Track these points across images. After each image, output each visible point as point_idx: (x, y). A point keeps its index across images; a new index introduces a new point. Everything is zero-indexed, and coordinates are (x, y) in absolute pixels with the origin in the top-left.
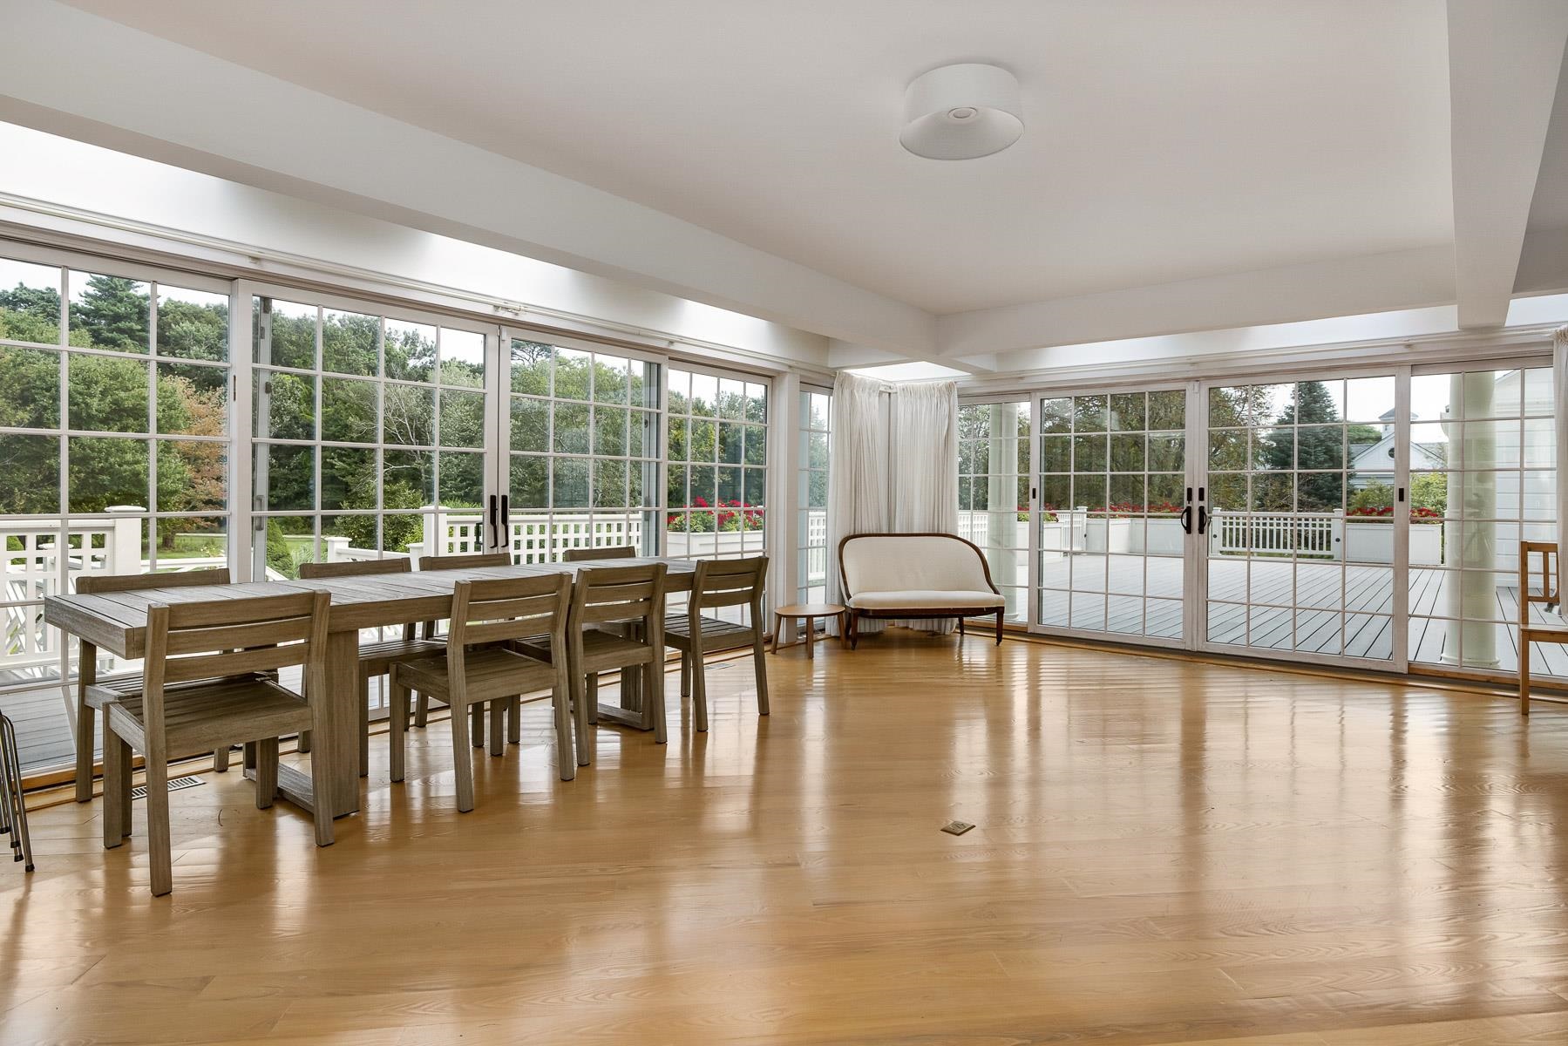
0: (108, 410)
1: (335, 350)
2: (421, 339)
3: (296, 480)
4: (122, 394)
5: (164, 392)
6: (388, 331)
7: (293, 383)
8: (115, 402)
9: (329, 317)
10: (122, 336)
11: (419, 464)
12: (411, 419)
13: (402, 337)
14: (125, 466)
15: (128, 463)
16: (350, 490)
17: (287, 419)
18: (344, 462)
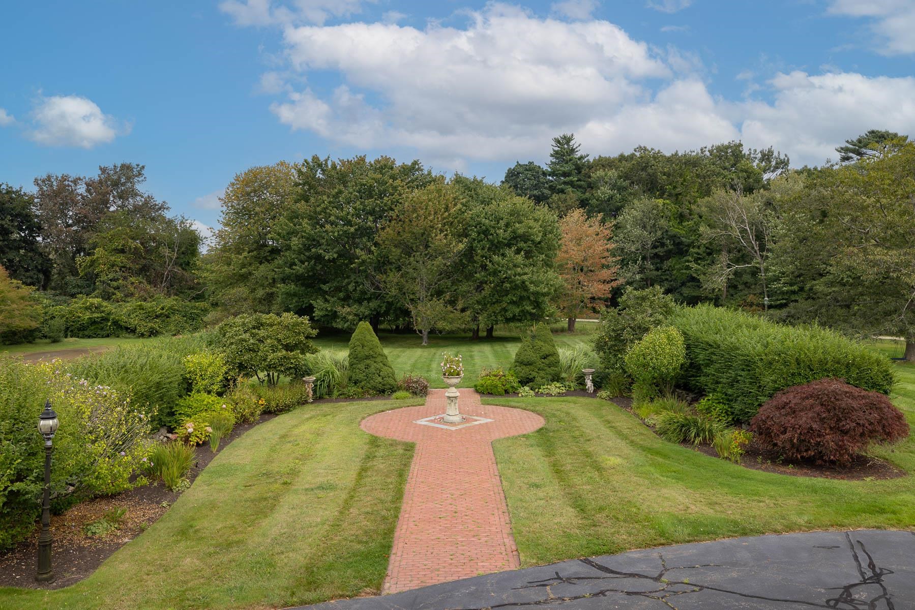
0: (509, 238)
1: (697, 175)
2: (776, 154)
3: (667, 279)
4: (517, 225)
5: (546, 222)
6: (747, 153)
7: (664, 204)
8: (514, 232)
9: (701, 150)
10: (567, 187)
11: (758, 263)
12: (751, 224)
13: (760, 155)
14: (517, 277)
15: (520, 275)
16: (702, 287)
17: (659, 233)
18: (699, 265)
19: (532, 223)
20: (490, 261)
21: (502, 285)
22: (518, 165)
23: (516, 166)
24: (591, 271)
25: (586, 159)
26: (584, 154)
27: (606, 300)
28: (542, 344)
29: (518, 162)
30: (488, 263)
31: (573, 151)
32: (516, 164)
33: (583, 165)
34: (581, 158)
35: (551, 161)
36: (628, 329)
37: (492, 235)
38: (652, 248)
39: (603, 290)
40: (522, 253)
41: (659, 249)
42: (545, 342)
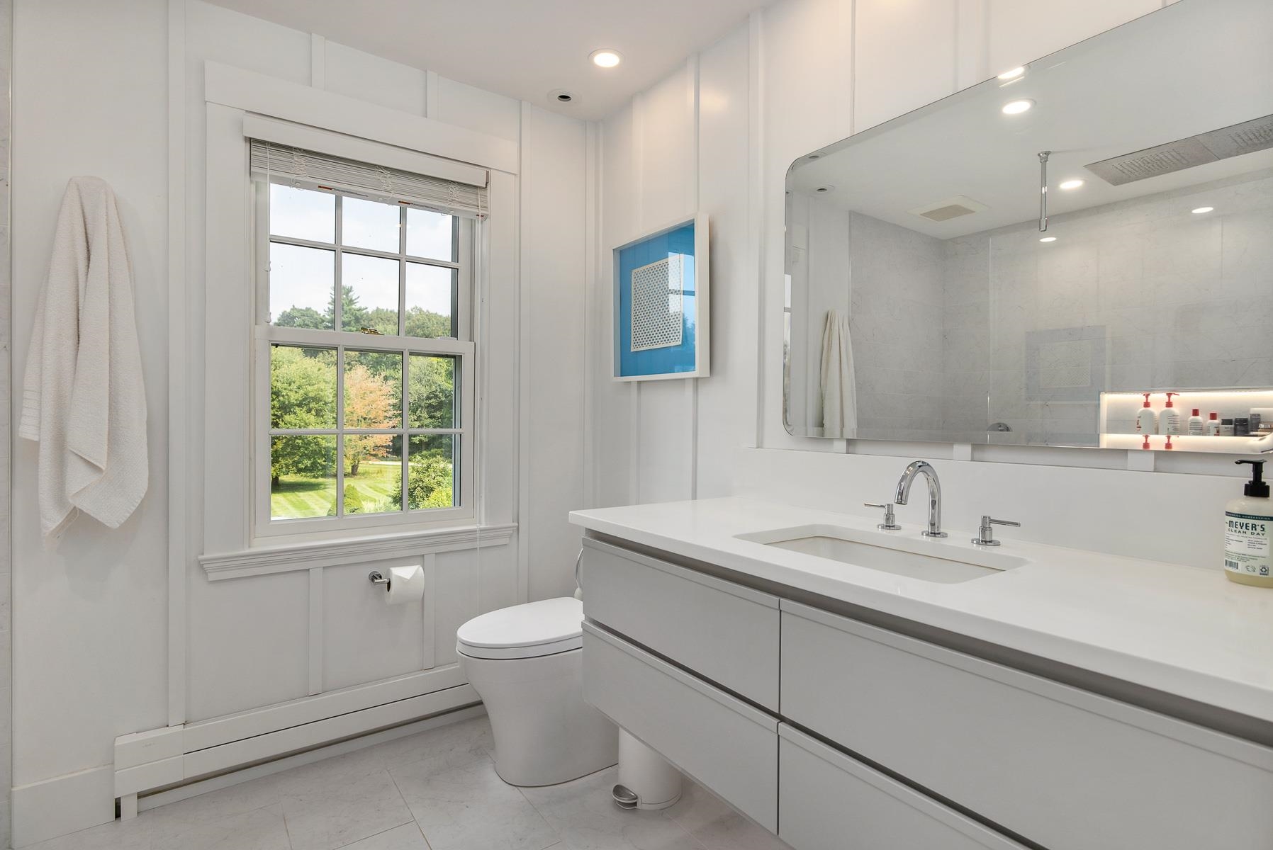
0: (300, 399)
4: (309, 388)
7: (438, 362)
8: (305, 394)
14: (309, 434)
15: (311, 432)
19: (322, 386)
20: (283, 421)
21: (295, 440)
22: (294, 309)
23: (292, 309)
24: (374, 422)
25: (364, 311)
26: (363, 307)
27: (387, 447)
28: (352, 500)
29: (294, 306)
30: (281, 422)
31: (351, 302)
32: (292, 307)
33: (362, 316)
34: (360, 310)
35: (329, 308)
36: (419, 488)
37: (283, 396)
38: (427, 400)
39: (386, 439)
40: (313, 412)
41: (433, 400)
42: (354, 499)
